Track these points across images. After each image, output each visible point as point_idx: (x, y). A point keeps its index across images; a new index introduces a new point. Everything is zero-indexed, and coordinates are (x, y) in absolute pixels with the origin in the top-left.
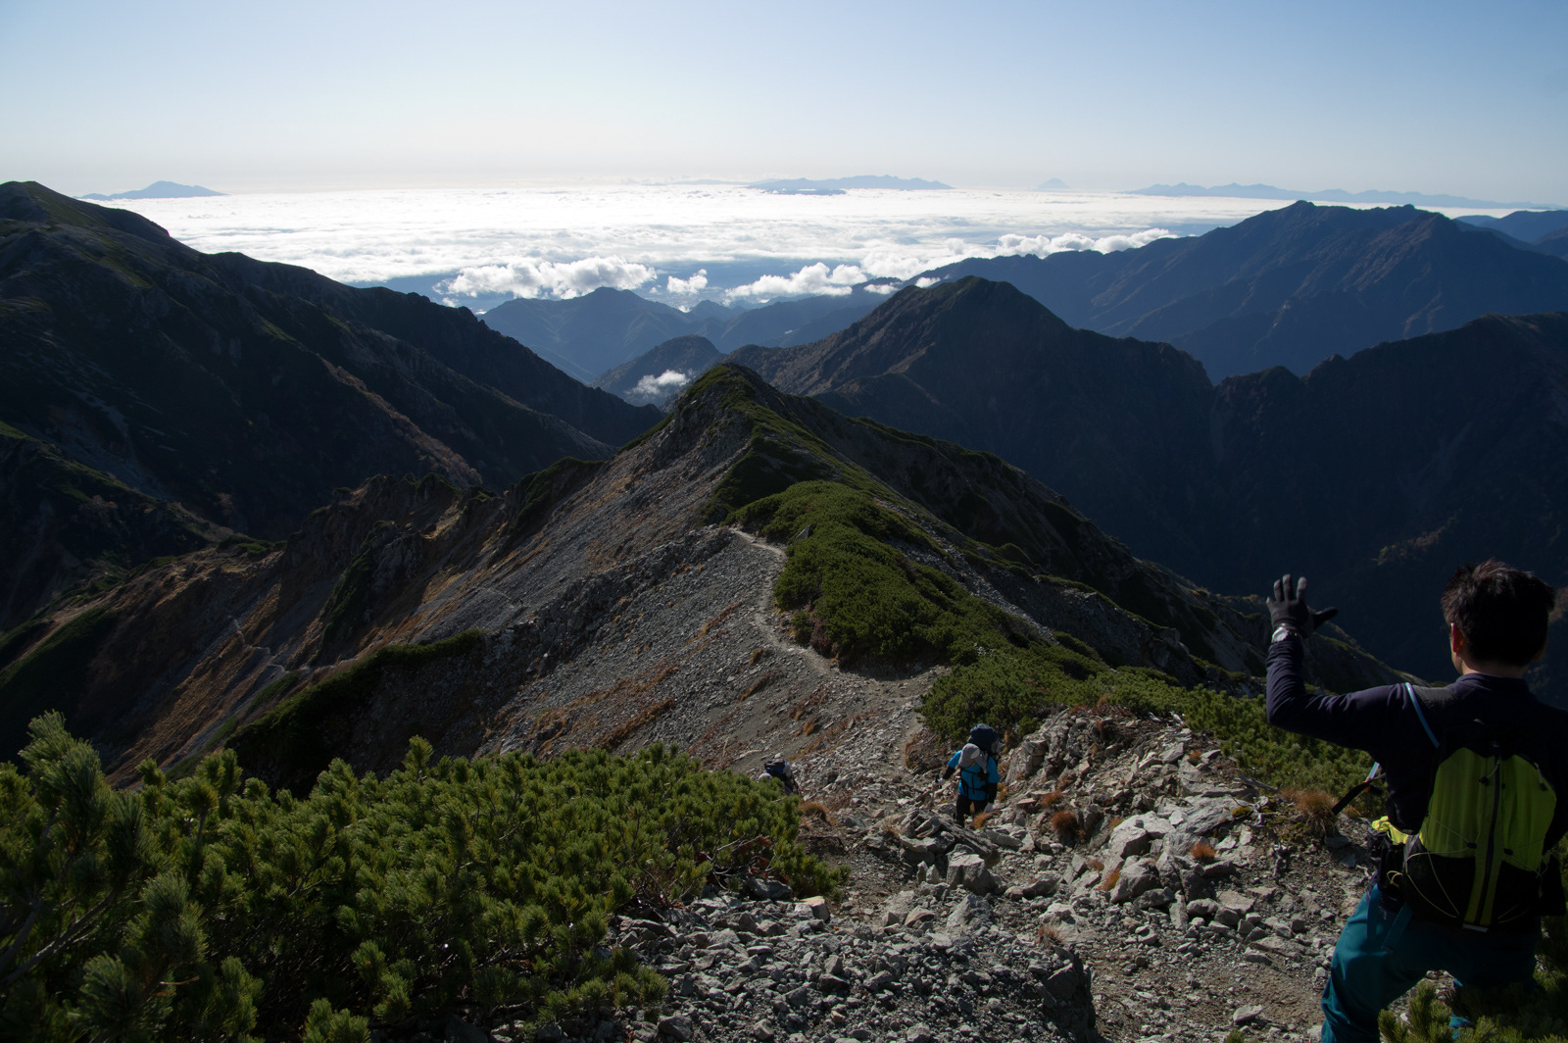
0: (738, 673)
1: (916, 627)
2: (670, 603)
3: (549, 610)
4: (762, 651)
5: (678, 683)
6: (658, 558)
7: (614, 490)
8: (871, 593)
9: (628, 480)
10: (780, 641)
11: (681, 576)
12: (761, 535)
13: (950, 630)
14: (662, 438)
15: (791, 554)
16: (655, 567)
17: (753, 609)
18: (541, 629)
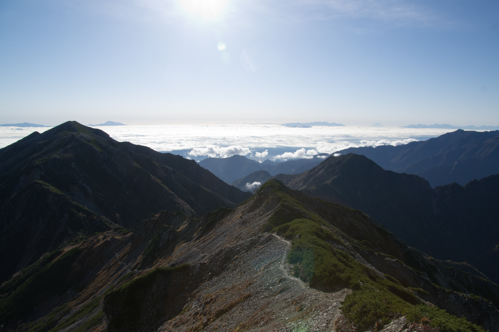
0: (274, 286)
1: (337, 274)
2: (252, 258)
3: (212, 258)
4: (282, 278)
5: (253, 288)
6: (248, 243)
7: (236, 218)
8: (321, 260)
9: (241, 215)
10: (289, 275)
11: (256, 249)
12: (283, 237)
14: (252, 202)
15: (293, 244)
16: (247, 246)
17: (279, 263)
18: (209, 265)
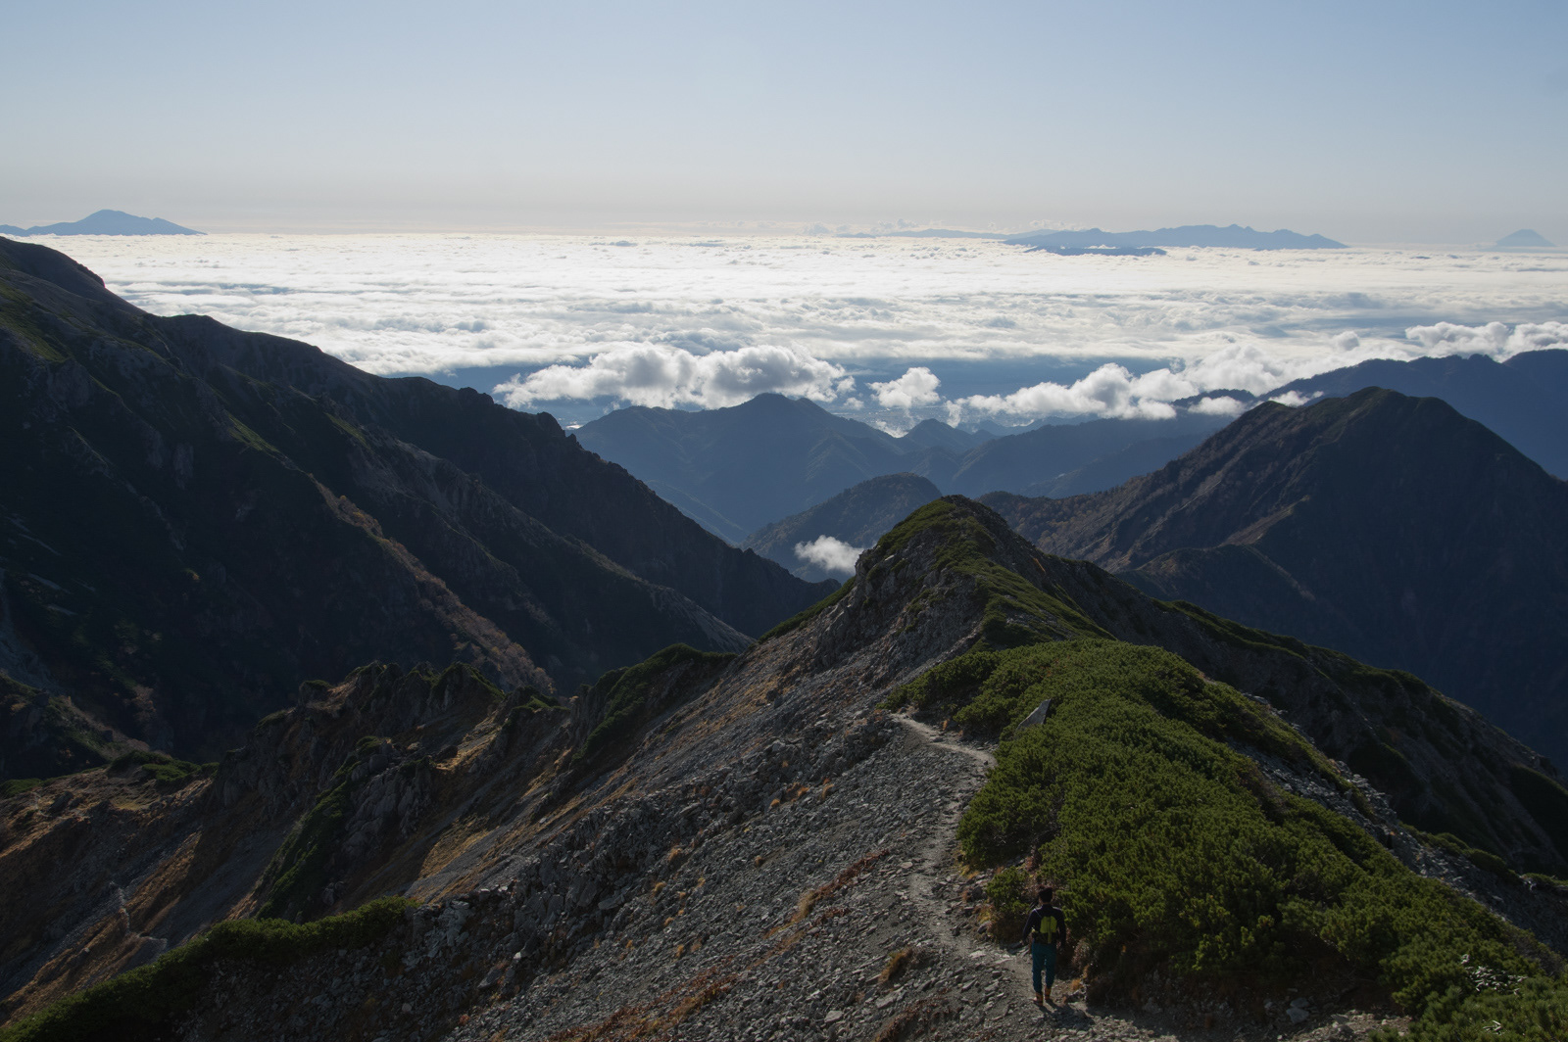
0: (852, 1003)
1: (1292, 905)
2: (758, 857)
3: (538, 867)
4: (910, 954)
5: (724, 1020)
6: (750, 769)
7: (749, 700)
8: (1176, 820)
9: (773, 685)
10: (957, 933)
11: (787, 807)
12: (954, 727)
13: (1387, 918)
14: (833, 617)
15: (1004, 754)
16: (741, 788)
17: (909, 864)
18: (519, 903)
